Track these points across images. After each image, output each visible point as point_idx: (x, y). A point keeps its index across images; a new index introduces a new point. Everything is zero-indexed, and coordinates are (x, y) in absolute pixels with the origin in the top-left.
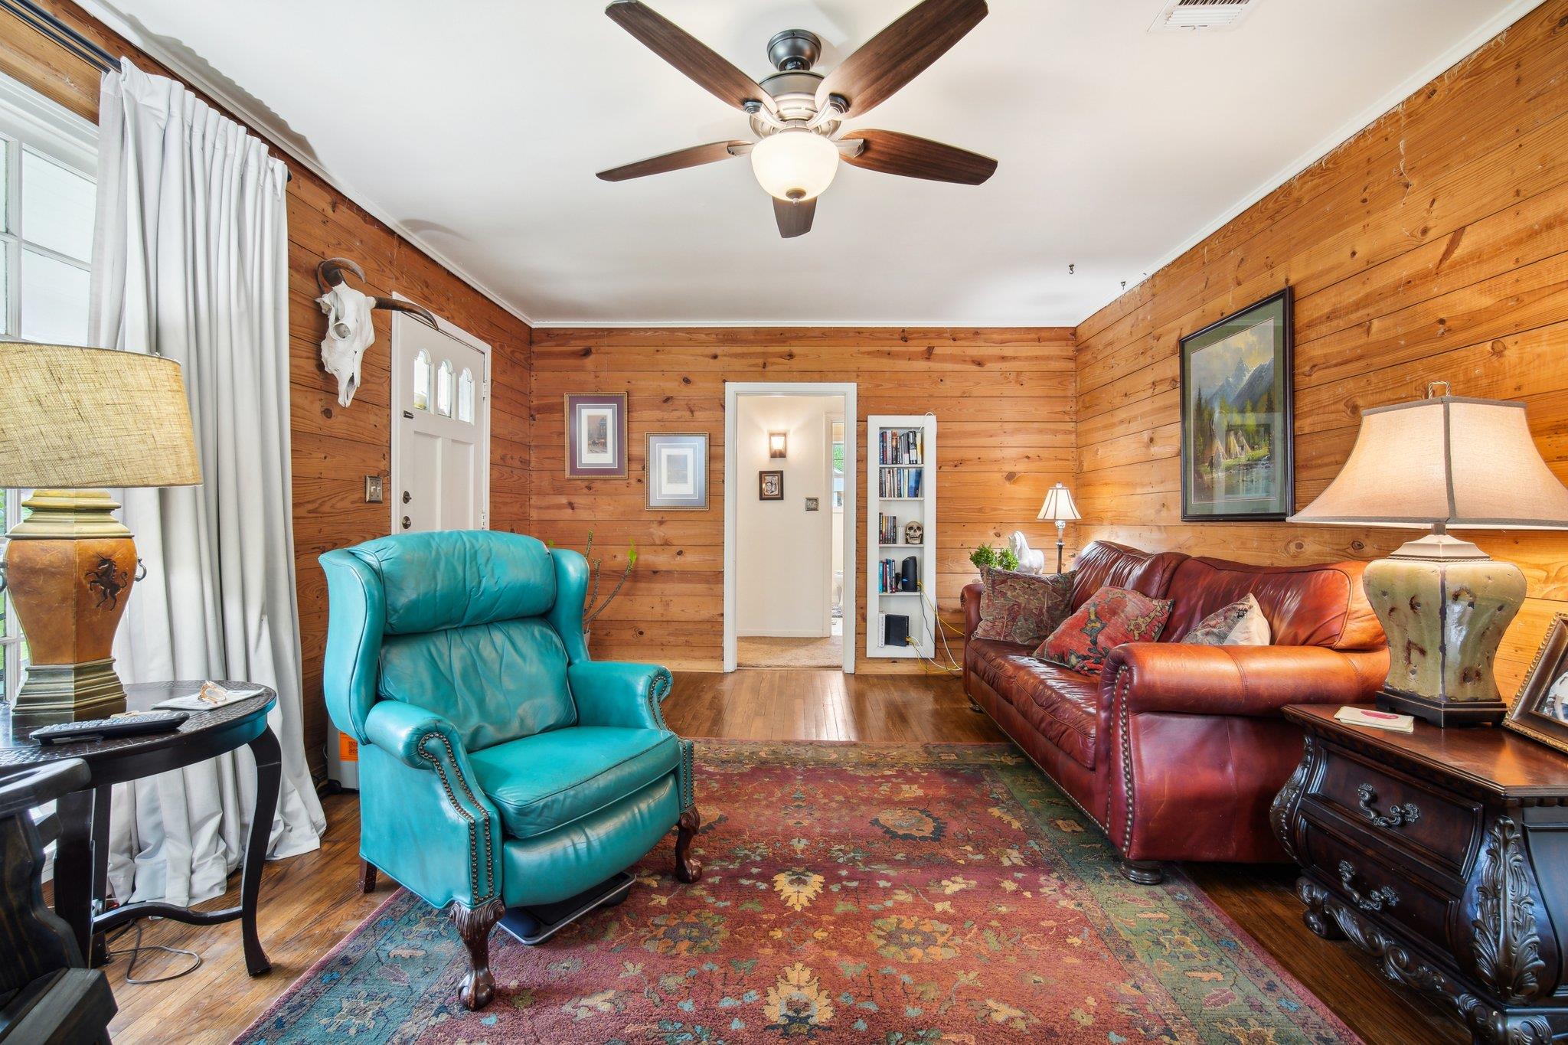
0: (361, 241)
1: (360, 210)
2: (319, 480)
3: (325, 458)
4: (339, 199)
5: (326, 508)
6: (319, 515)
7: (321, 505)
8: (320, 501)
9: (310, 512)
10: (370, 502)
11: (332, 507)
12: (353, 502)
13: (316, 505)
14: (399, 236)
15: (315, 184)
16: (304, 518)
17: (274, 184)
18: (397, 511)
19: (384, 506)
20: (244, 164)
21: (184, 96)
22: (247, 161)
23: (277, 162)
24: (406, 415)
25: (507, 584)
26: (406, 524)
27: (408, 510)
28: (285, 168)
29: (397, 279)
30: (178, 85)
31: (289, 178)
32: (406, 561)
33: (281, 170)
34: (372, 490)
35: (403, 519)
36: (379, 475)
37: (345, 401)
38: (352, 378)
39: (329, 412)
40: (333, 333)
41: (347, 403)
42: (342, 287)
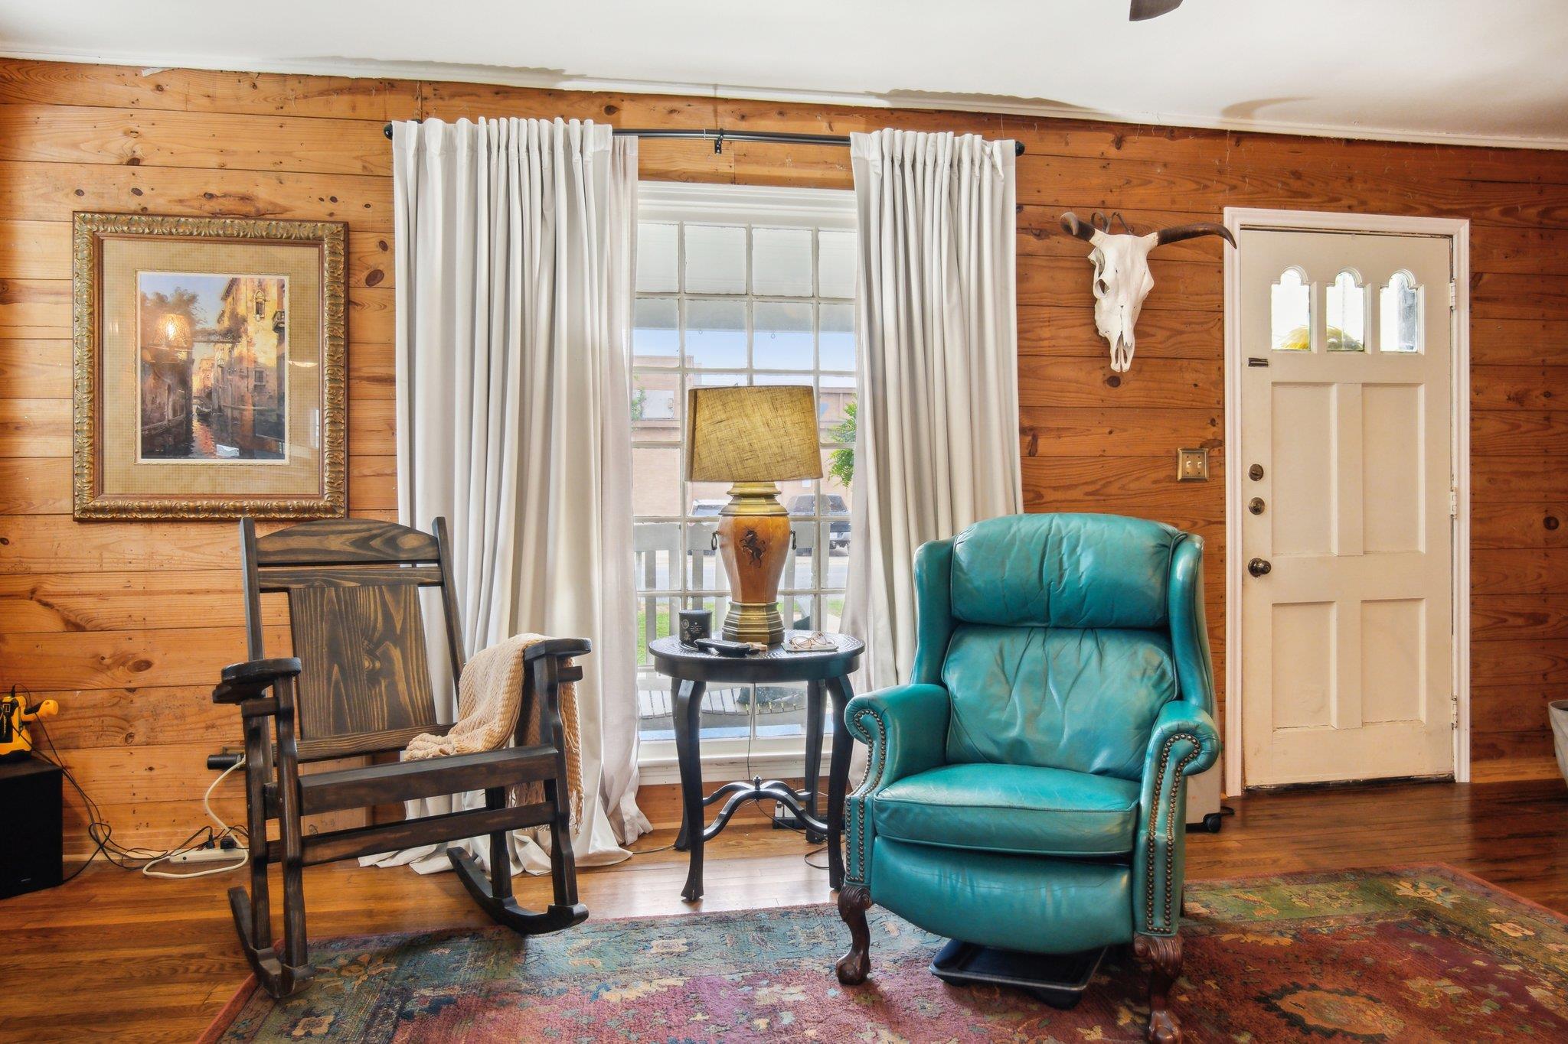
0: (1165, 165)
1: (1160, 129)
2: (1101, 459)
3: (1110, 433)
4: (1122, 131)
5: (1113, 489)
6: (1102, 498)
7: (1104, 486)
8: (1103, 482)
9: (1087, 494)
10: (1184, 480)
11: (1123, 488)
12: (1155, 482)
13: (1098, 486)
14: (1233, 132)
15: (1091, 131)
16: (1079, 501)
17: (993, 166)
18: (1236, 492)
19: (1211, 485)
20: (955, 165)
21: (893, 136)
22: (960, 161)
23: (996, 144)
24: (1255, 362)
25: (1092, 581)
26: (1257, 508)
27: (1260, 489)
28: (1011, 144)
29: (1233, 188)
30: (887, 131)
31: (1020, 151)
32: (975, 545)
33: (1003, 148)
34: (1186, 466)
35: (1249, 502)
36: (1202, 447)
37: (1121, 365)
38: (1121, 337)
39: (1114, 380)
40: (1097, 292)
41: (1126, 367)
42: (1099, 237)
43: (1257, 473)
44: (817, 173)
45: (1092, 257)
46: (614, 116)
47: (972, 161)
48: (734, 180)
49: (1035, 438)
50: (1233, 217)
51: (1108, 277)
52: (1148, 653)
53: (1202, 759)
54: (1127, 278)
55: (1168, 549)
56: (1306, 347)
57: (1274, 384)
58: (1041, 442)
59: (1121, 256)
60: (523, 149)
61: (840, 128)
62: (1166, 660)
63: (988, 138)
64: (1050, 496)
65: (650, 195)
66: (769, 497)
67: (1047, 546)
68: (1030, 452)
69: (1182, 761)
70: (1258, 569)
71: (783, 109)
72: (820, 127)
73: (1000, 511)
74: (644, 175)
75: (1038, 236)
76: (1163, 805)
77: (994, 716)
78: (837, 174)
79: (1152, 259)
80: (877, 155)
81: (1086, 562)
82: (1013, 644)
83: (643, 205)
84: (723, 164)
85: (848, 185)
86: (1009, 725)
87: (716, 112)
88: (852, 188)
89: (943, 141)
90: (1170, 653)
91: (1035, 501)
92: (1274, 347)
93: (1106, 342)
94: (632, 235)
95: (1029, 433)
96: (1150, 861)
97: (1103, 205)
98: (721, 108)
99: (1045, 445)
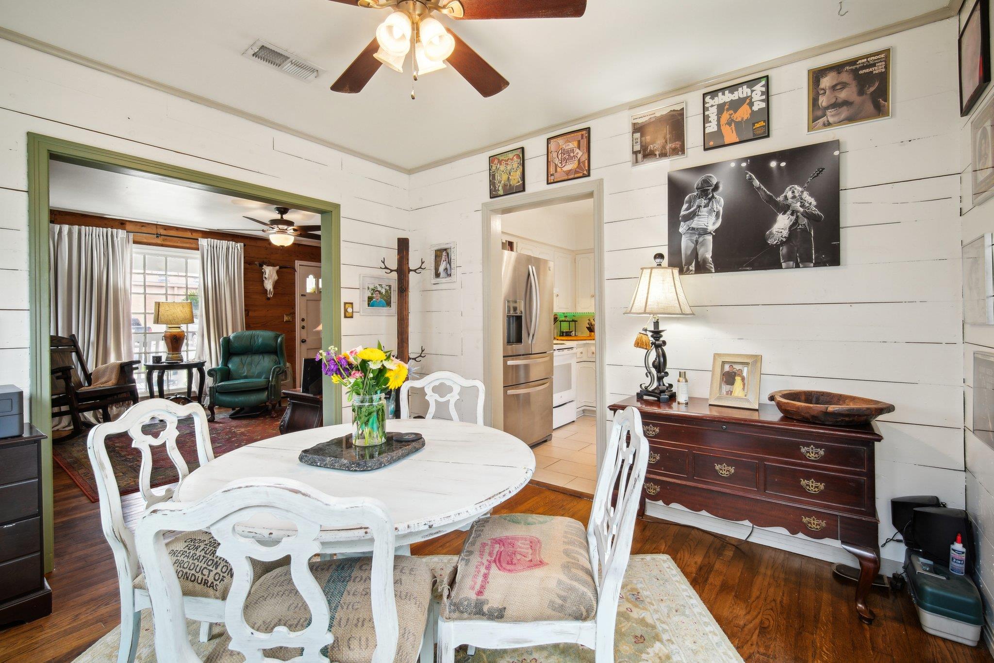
0: (281, 250)
2: (265, 317)
3: (267, 311)
6: (263, 326)
7: (266, 323)
9: (260, 325)
10: (284, 322)
11: (269, 324)
12: (277, 322)
13: (264, 323)
16: (258, 327)
17: (238, 249)
18: (298, 324)
19: (292, 323)
20: (228, 249)
21: (211, 241)
22: (229, 247)
23: (239, 245)
24: (302, 295)
25: (261, 343)
26: (303, 327)
27: (304, 324)
28: (242, 244)
29: (298, 256)
30: (209, 239)
31: (245, 246)
32: (235, 337)
33: (240, 245)
34: (286, 318)
35: (301, 326)
36: (290, 314)
37: (270, 296)
38: (270, 290)
39: (269, 299)
40: (264, 279)
41: (271, 296)
42: (264, 267)
43: (303, 320)
44: (188, 245)
45: (263, 271)
46: (124, 226)
47: (232, 248)
48: (162, 245)
49: (248, 312)
50: (298, 263)
51: (267, 276)
52: (273, 357)
53: (281, 372)
54: (271, 276)
55: (276, 337)
56: (314, 292)
57: (307, 300)
58: (250, 313)
59: (270, 272)
60: (97, 236)
61: (195, 235)
62: (277, 358)
63: (237, 242)
64: (252, 326)
65: (136, 248)
66: (179, 327)
67: (252, 337)
68: (247, 315)
69: (278, 372)
70: (303, 341)
71: (177, 229)
72: (189, 235)
73: (240, 330)
74: (135, 242)
75: (249, 264)
76: (274, 379)
77: (240, 372)
78: (194, 246)
79: (278, 272)
80: (206, 244)
81: (260, 340)
82: (244, 358)
83: (134, 250)
84: (159, 241)
85: (198, 249)
86: (244, 373)
87: (157, 227)
88: (199, 250)
89: (224, 243)
90: (278, 356)
91: (248, 326)
92: (307, 292)
93: (266, 290)
94: (131, 258)
95: (247, 311)
96: (271, 388)
97: (266, 258)
98: (158, 227)
99: (250, 314)
